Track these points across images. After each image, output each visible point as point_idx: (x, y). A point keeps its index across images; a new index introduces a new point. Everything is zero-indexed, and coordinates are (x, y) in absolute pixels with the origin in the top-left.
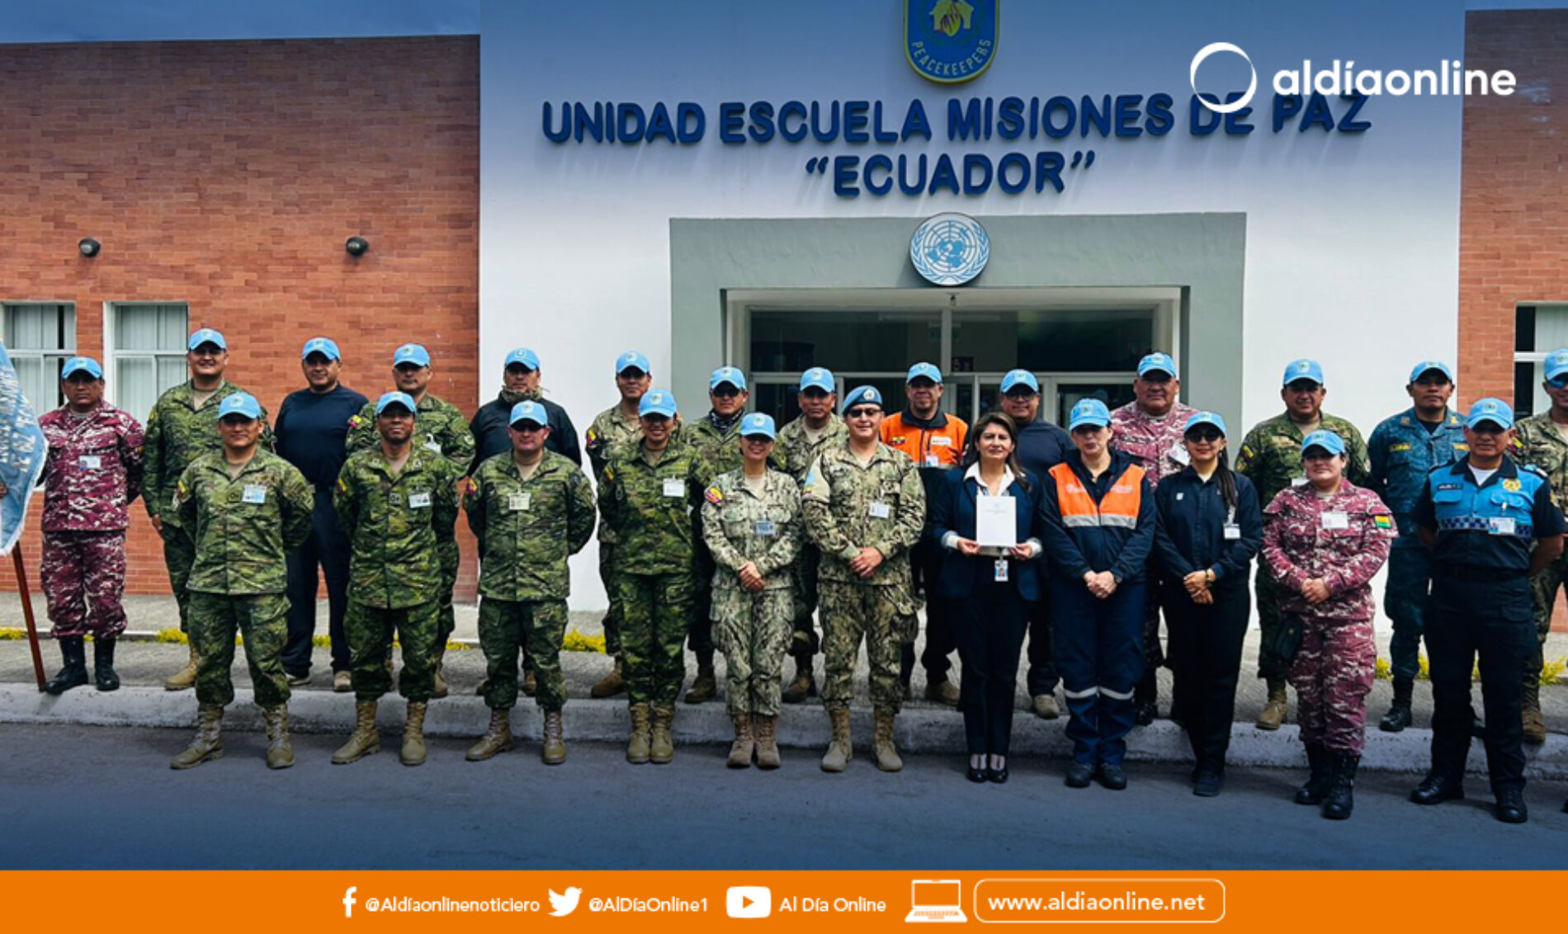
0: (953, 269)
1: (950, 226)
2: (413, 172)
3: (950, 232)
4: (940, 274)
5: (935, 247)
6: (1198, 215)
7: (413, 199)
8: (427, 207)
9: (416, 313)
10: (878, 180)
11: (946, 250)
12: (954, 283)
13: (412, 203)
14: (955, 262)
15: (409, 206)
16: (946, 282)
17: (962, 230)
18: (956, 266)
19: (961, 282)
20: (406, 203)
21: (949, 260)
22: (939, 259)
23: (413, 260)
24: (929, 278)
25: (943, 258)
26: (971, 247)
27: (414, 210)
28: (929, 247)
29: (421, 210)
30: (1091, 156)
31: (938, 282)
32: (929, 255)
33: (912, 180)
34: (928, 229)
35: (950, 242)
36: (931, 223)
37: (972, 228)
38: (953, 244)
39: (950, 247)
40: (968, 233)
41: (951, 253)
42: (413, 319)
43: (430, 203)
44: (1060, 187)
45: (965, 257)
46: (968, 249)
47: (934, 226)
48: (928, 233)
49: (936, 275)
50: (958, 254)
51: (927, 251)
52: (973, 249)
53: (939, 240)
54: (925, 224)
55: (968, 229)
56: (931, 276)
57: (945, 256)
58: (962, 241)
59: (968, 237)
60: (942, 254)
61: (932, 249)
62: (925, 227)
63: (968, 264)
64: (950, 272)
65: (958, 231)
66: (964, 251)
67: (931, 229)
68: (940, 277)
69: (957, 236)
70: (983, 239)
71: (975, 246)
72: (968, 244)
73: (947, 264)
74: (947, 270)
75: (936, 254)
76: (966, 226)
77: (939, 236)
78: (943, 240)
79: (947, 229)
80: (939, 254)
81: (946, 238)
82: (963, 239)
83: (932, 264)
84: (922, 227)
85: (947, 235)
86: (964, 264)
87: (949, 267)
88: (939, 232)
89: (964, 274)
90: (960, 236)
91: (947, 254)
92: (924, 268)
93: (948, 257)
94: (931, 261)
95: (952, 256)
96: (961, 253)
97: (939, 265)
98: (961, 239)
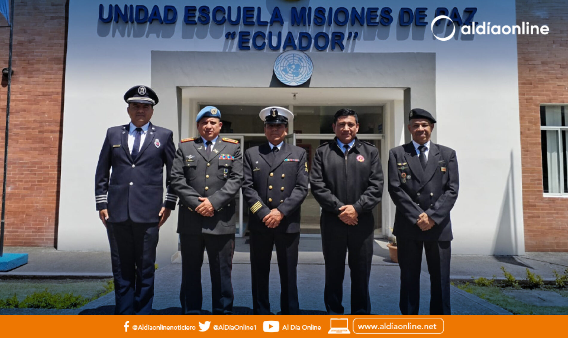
0: (295, 78)
1: (294, 57)
2: (37, 38)
3: (293, 59)
4: (289, 80)
5: (286, 66)
6: (413, 53)
7: (37, 50)
8: (44, 54)
9: (36, 104)
10: (259, 43)
11: (292, 68)
13: (36, 52)
15: (35, 54)
16: (291, 84)
17: (299, 58)
18: (297, 76)
19: (299, 84)
20: (33, 52)
21: (293, 73)
22: (288, 73)
23: (35, 79)
24: (283, 82)
26: (304, 67)
27: (37, 56)
28: (283, 66)
29: (41, 56)
30: (356, 34)
31: (288, 84)
32: (283, 70)
33: (274, 44)
35: (293, 64)
37: (304, 58)
39: (294, 67)
40: (303, 60)
41: (294, 70)
42: (34, 107)
43: (45, 52)
44: (342, 48)
45: (301, 72)
46: (302, 68)
47: (285, 57)
48: (283, 59)
49: (287, 80)
50: (298, 70)
51: (282, 68)
52: (305, 68)
53: (288, 63)
54: (281, 55)
55: (303, 58)
56: (284, 81)
57: (291, 71)
58: (300, 64)
59: (302, 62)
60: (290, 70)
61: (284, 68)
62: (281, 57)
63: (303, 75)
64: (293, 79)
65: (298, 59)
66: (301, 69)
67: (284, 58)
68: (289, 82)
69: (297, 61)
70: (310, 63)
71: (306, 67)
72: (302, 65)
73: (292, 75)
74: (292, 78)
75: (287, 70)
76: (301, 56)
77: (288, 61)
78: (290, 63)
79: (292, 58)
80: (288, 70)
81: (292, 62)
82: (300, 63)
83: (284, 75)
84: (280, 56)
85: (292, 61)
86: (301, 76)
87: (293, 77)
88: (288, 59)
89: (300, 80)
90: (299, 61)
91: (292, 70)
92: (281, 77)
93: (292, 72)
94: (284, 73)
95: (294, 71)
96: (299, 70)
97: (288, 75)
98: (299, 63)
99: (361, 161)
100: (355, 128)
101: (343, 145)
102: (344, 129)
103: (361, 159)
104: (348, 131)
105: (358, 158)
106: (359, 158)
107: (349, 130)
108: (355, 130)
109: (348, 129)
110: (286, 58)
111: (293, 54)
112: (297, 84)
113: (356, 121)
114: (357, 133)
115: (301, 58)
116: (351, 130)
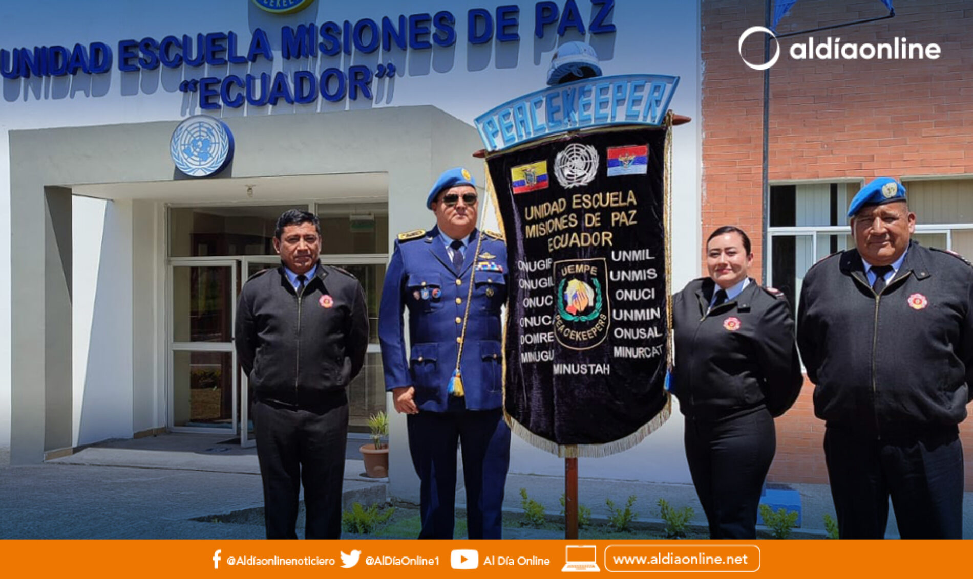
0: (202, 163)
1: (200, 127)
3: (200, 131)
4: (194, 167)
5: (189, 144)
10: (233, 96)
11: (198, 147)
12: (203, 174)
14: (204, 156)
16: (197, 174)
17: (208, 129)
18: (205, 160)
19: (209, 173)
22: (193, 155)
25: (195, 154)
26: (215, 143)
28: (185, 145)
31: (191, 174)
32: (185, 151)
33: (257, 95)
34: (184, 129)
35: (200, 140)
36: (186, 125)
37: (216, 127)
38: (203, 142)
39: (200, 143)
40: (213, 131)
41: (201, 149)
44: (368, 95)
45: (211, 152)
46: (213, 145)
47: (188, 127)
48: (185, 132)
49: (190, 168)
50: (206, 150)
51: (183, 148)
52: (217, 145)
53: (192, 139)
54: (182, 126)
55: (213, 128)
56: (186, 169)
57: (196, 152)
58: (209, 139)
59: (213, 135)
60: (195, 150)
61: (186, 146)
62: (182, 128)
63: (213, 158)
64: (200, 165)
65: (206, 130)
66: (211, 147)
67: (186, 130)
68: (193, 170)
69: (205, 135)
70: (223, 137)
71: (219, 143)
72: (213, 141)
73: (198, 159)
74: (198, 163)
75: (190, 151)
76: (212, 126)
77: (192, 135)
78: (195, 138)
79: (198, 129)
80: (192, 150)
81: (197, 137)
82: (210, 137)
83: (186, 159)
84: (179, 128)
85: (198, 134)
86: (211, 158)
87: (200, 161)
88: (192, 132)
89: (210, 167)
90: (208, 135)
91: (198, 150)
92: (181, 162)
93: (199, 153)
94: (186, 156)
95: (202, 152)
96: (209, 149)
97: (193, 159)
98: (208, 137)
99: (327, 305)
100: (316, 245)
101: (294, 276)
102: (298, 248)
103: (327, 301)
104: (306, 250)
105: (322, 301)
106: (324, 302)
107: (306, 248)
108: (317, 248)
109: (304, 246)
110: (189, 129)
111: (200, 122)
112: (205, 173)
113: (317, 231)
114: (321, 253)
115: (211, 128)
116: (310, 249)
